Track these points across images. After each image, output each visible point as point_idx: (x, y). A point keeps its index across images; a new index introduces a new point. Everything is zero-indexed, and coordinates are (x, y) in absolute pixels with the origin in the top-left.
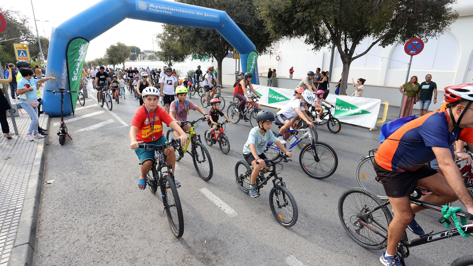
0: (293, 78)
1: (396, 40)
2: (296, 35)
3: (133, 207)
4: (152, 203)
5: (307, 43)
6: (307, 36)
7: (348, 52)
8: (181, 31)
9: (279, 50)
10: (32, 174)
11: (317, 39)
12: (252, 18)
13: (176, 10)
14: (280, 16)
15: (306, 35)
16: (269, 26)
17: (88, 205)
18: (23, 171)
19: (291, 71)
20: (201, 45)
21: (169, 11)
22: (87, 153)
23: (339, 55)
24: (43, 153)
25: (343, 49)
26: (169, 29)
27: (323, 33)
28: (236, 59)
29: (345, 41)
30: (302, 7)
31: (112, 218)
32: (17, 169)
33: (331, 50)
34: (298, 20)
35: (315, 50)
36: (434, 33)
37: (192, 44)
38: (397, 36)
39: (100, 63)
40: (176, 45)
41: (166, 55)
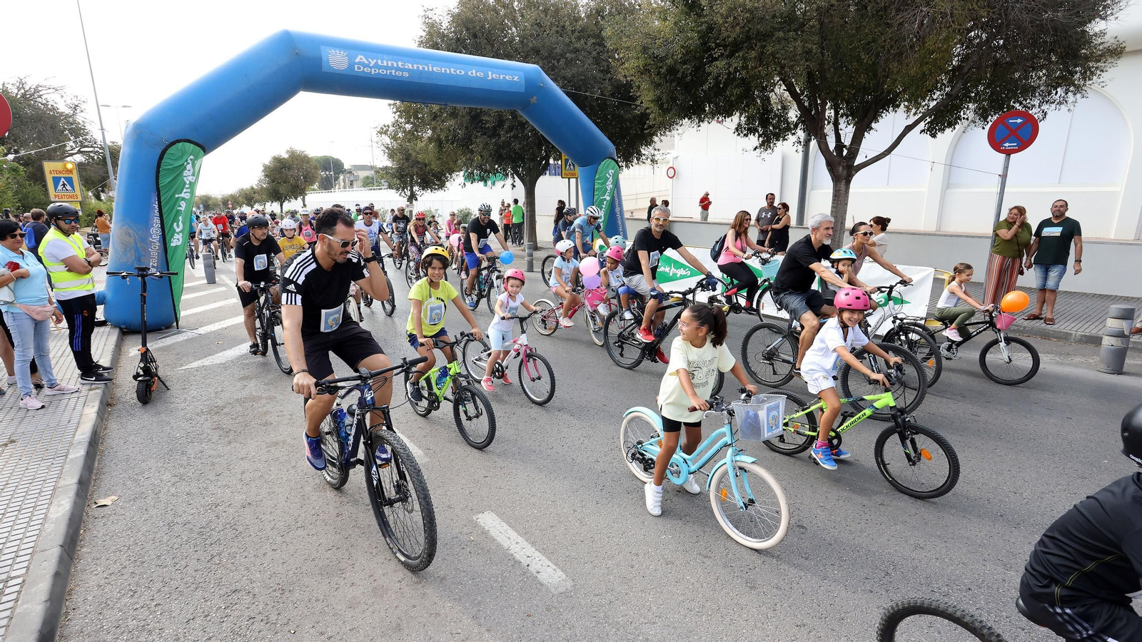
0: (709, 220)
1: (964, 118)
2: (713, 115)
3: (304, 568)
4: (353, 555)
5: (742, 135)
6: (741, 116)
7: (845, 152)
8: (435, 117)
9: (674, 153)
10: (62, 483)
11: (765, 123)
12: (604, 80)
13: (418, 67)
14: (672, 71)
15: (738, 114)
16: (646, 97)
17: (193, 564)
18: (41, 475)
19: (705, 203)
20: (484, 149)
21: (402, 70)
22: (202, 424)
23: (822, 162)
24: (94, 426)
25: (832, 145)
26: (407, 114)
27: (780, 108)
28: (569, 179)
29: (836, 124)
30: (725, 47)
31: (249, 599)
32: (27, 471)
33: (800, 148)
34: (716, 78)
35: (762, 149)
36: (1063, 95)
37: (463, 146)
38: (964, 107)
39: (249, 197)
40: (425, 150)
41: (401, 174)
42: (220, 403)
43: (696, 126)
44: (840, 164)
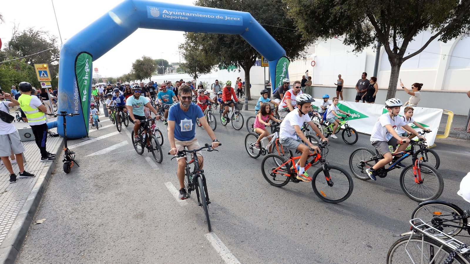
1: (462, 32)
2: (333, 35)
5: (347, 44)
6: (347, 35)
7: (398, 51)
8: (204, 39)
9: (314, 54)
10: (21, 212)
11: (358, 38)
12: (281, 19)
13: (192, 15)
14: (313, 12)
15: (345, 34)
16: (300, 26)
18: (13, 208)
20: (225, 53)
21: (185, 17)
22: (90, 183)
23: (386, 56)
24: (42, 184)
25: (392, 48)
26: (191, 38)
27: (366, 30)
28: (265, 67)
29: (394, 37)
32: (8, 206)
33: (376, 50)
34: (335, 16)
35: (357, 51)
37: (216, 53)
38: (463, 26)
39: (128, 78)
40: (200, 54)
41: (190, 66)
42: (99, 173)
43: (324, 40)
44: (395, 57)
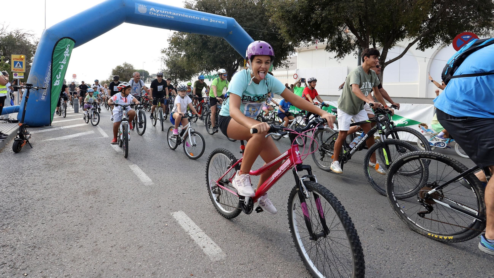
11: (339, 46)
13: (178, 15)
14: (295, 17)
21: (171, 15)
27: (347, 39)
34: (316, 20)
36: (486, 30)
40: (182, 61)
42: (54, 154)
